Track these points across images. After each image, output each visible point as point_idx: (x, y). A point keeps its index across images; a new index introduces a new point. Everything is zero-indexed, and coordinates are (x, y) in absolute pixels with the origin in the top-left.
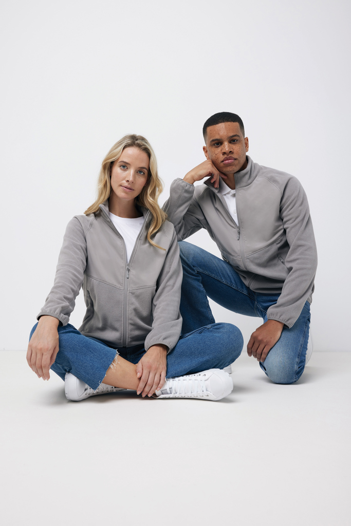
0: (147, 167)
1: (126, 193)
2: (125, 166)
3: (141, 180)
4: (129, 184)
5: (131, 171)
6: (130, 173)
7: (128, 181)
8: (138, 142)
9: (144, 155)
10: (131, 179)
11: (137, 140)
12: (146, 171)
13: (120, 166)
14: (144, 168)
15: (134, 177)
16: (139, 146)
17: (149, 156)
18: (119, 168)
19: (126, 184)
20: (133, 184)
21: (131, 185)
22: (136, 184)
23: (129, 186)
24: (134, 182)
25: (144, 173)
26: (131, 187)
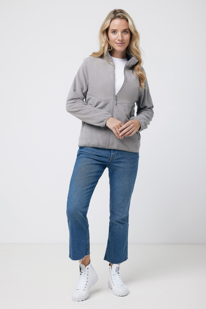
0: (128, 29)
1: (120, 46)
2: (114, 32)
3: (127, 37)
4: (120, 41)
5: (119, 33)
6: (119, 35)
7: (119, 40)
8: (119, 14)
9: (124, 21)
10: (120, 38)
11: (117, 13)
12: (128, 31)
13: (112, 32)
14: (126, 29)
15: (122, 36)
16: (119, 17)
17: (127, 21)
18: (112, 34)
19: (118, 42)
20: (122, 40)
21: (121, 41)
22: (124, 40)
23: (120, 42)
24: (123, 39)
25: (127, 32)
26: (122, 42)
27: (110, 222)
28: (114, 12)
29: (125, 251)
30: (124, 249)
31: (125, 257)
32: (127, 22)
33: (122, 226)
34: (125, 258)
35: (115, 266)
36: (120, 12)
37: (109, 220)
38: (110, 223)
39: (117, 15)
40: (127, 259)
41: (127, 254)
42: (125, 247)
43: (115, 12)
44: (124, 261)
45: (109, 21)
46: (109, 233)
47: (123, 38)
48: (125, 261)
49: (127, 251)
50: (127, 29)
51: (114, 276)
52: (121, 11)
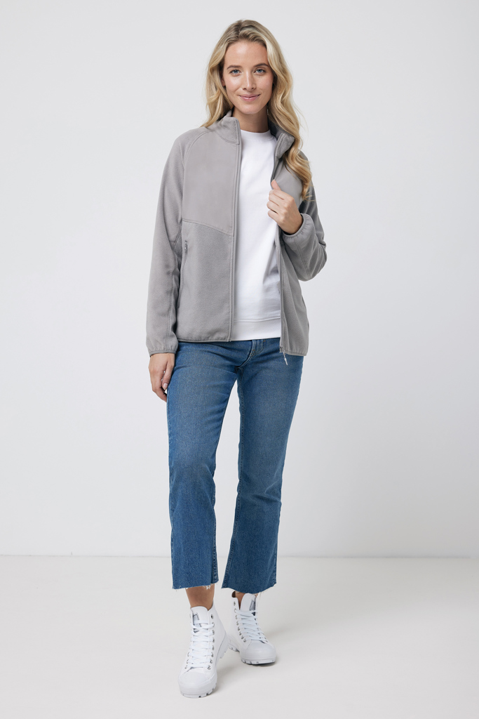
0: (266, 62)
1: (249, 103)
2: (236, 70)
3: (263, 81)
4: (248, 91)
5: (246, 73)
6: (245, 77)
7: (245, 89)
8: (246, 31)
9: (255, 46)
10: (248, 85)
11: (242, 29)
12: (266, 68)
13: (231, 72)
14: (261, 64)
15: (253, 81)
16: (246, 37)
17: (265, 45)
18: (230, 75)
19: (245, 93)
20: (253, 89)
21: (251, 92)
22: (258, 89)
23: (248, 94)
24: (254, 87)
25: (264, 71)
26: (253, 94)
27: (238, 497)
28: (236, 26)
29: (272, 565)
30: (270, 560)
31: (271, 578)
32: (264, 48)
33: (266, 507)
34: (270, 580)
35: (248, 598)
36: (247, 27)
37: (237, 494)
38: (238, 500)
39: (242, 32)
40: (275, 583)
41: (275, 571)
42: (271, 556)
43: (238, 26)
44: (268, 588)
45: (224, 47)
46: (235, 523)
47: (255, 84)
48: (271, 588)
49: (276, 565)
50: (264, 64)
51: (244, 621)
52: (252, 25)
